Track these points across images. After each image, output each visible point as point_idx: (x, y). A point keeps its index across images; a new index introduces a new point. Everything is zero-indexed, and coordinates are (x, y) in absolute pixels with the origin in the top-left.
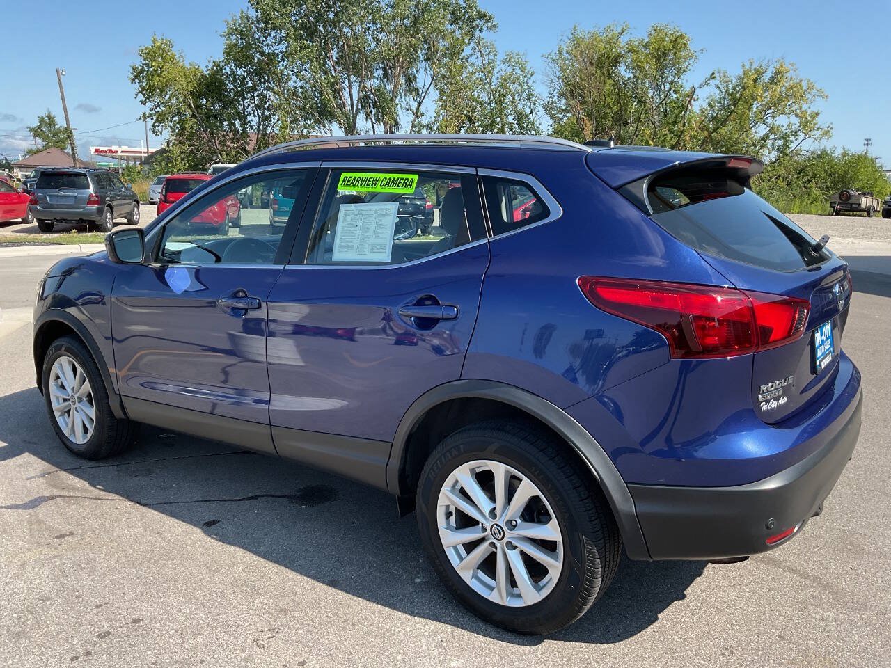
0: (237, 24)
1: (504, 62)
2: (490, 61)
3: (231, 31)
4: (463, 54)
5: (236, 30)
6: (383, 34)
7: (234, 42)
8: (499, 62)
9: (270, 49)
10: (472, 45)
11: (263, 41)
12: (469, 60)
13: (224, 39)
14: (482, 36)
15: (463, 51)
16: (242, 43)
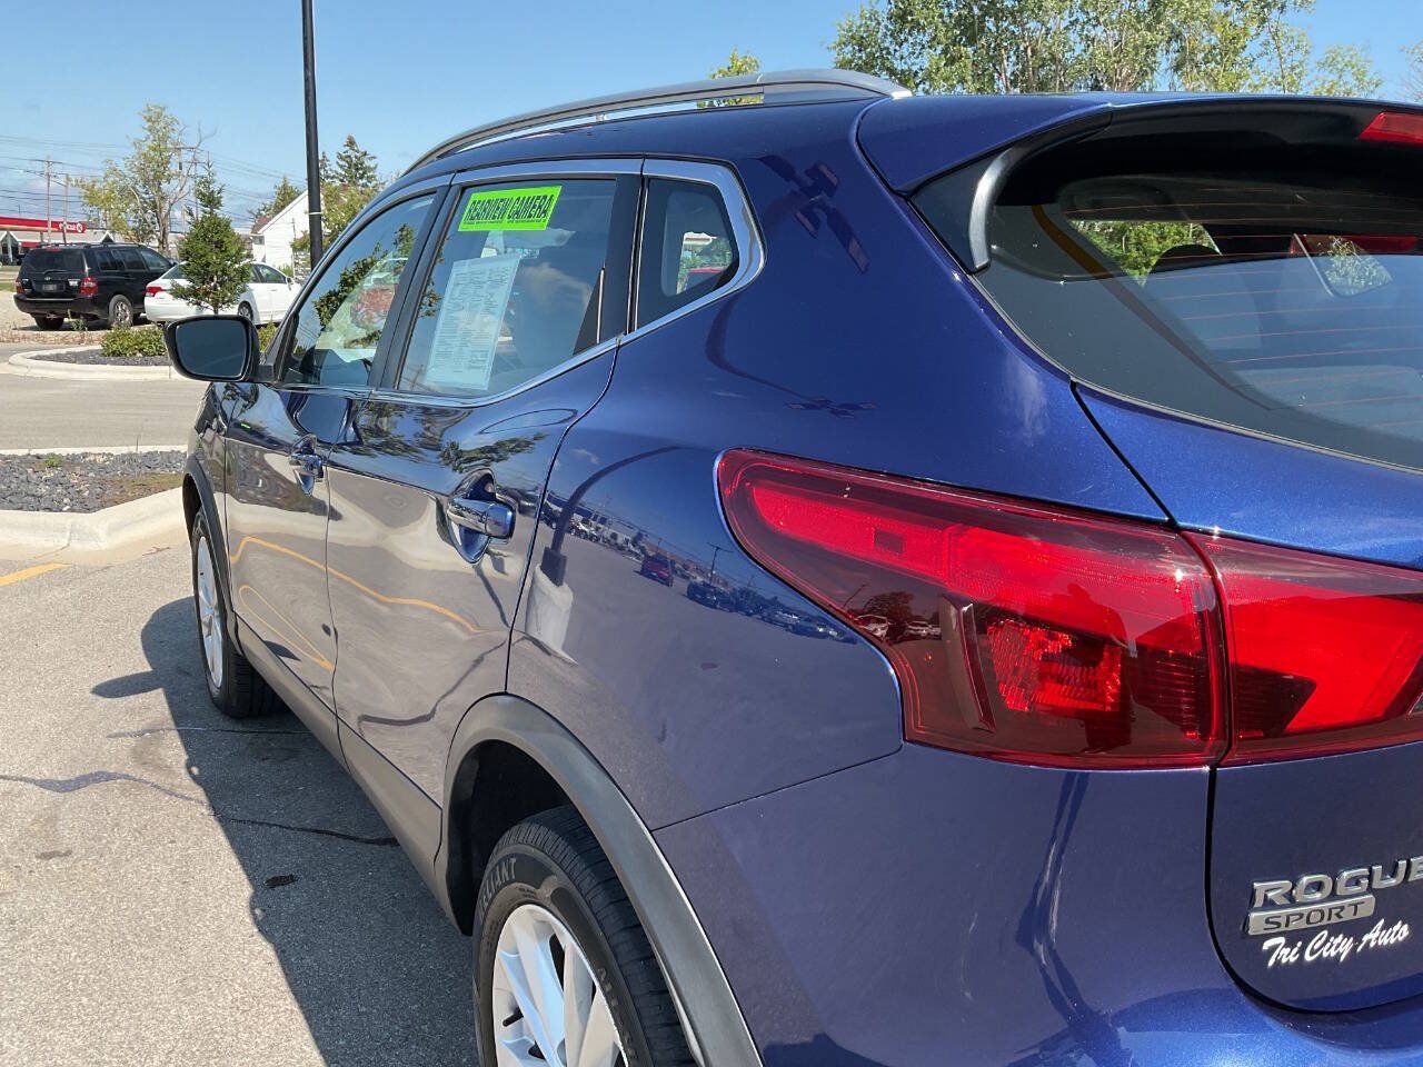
0: (854, 29)
1: (1322, 65)
2: (1295, 63)
3: (844, 39)
4: (1244, 54)
5: (853, 37)
6: (1100, 29)
7: (849, 56)
8: (1312, 66)
9: (905, 63)
10: (1263, 38)
11: (895, 50)
12: (1255, 64)
13: (834, 54)
14: (1284, 19)
15: (1244, 48)
16: (860, 58)
